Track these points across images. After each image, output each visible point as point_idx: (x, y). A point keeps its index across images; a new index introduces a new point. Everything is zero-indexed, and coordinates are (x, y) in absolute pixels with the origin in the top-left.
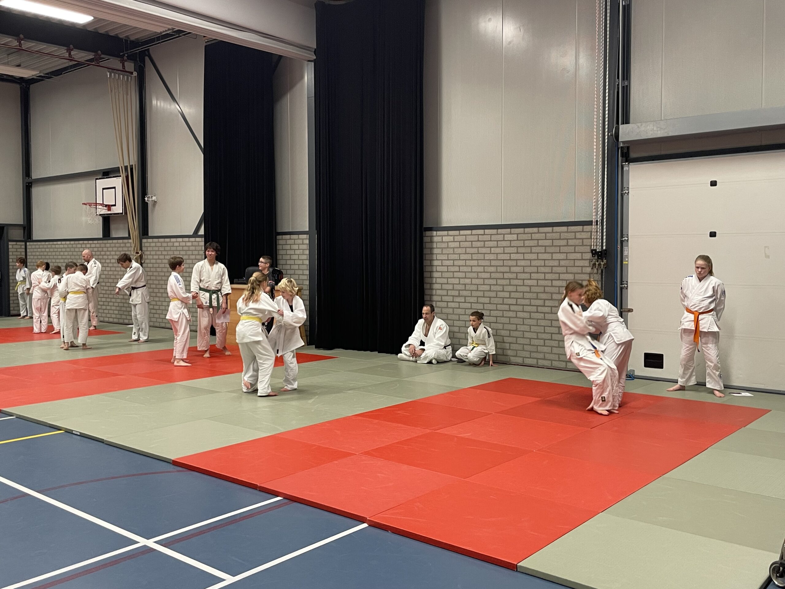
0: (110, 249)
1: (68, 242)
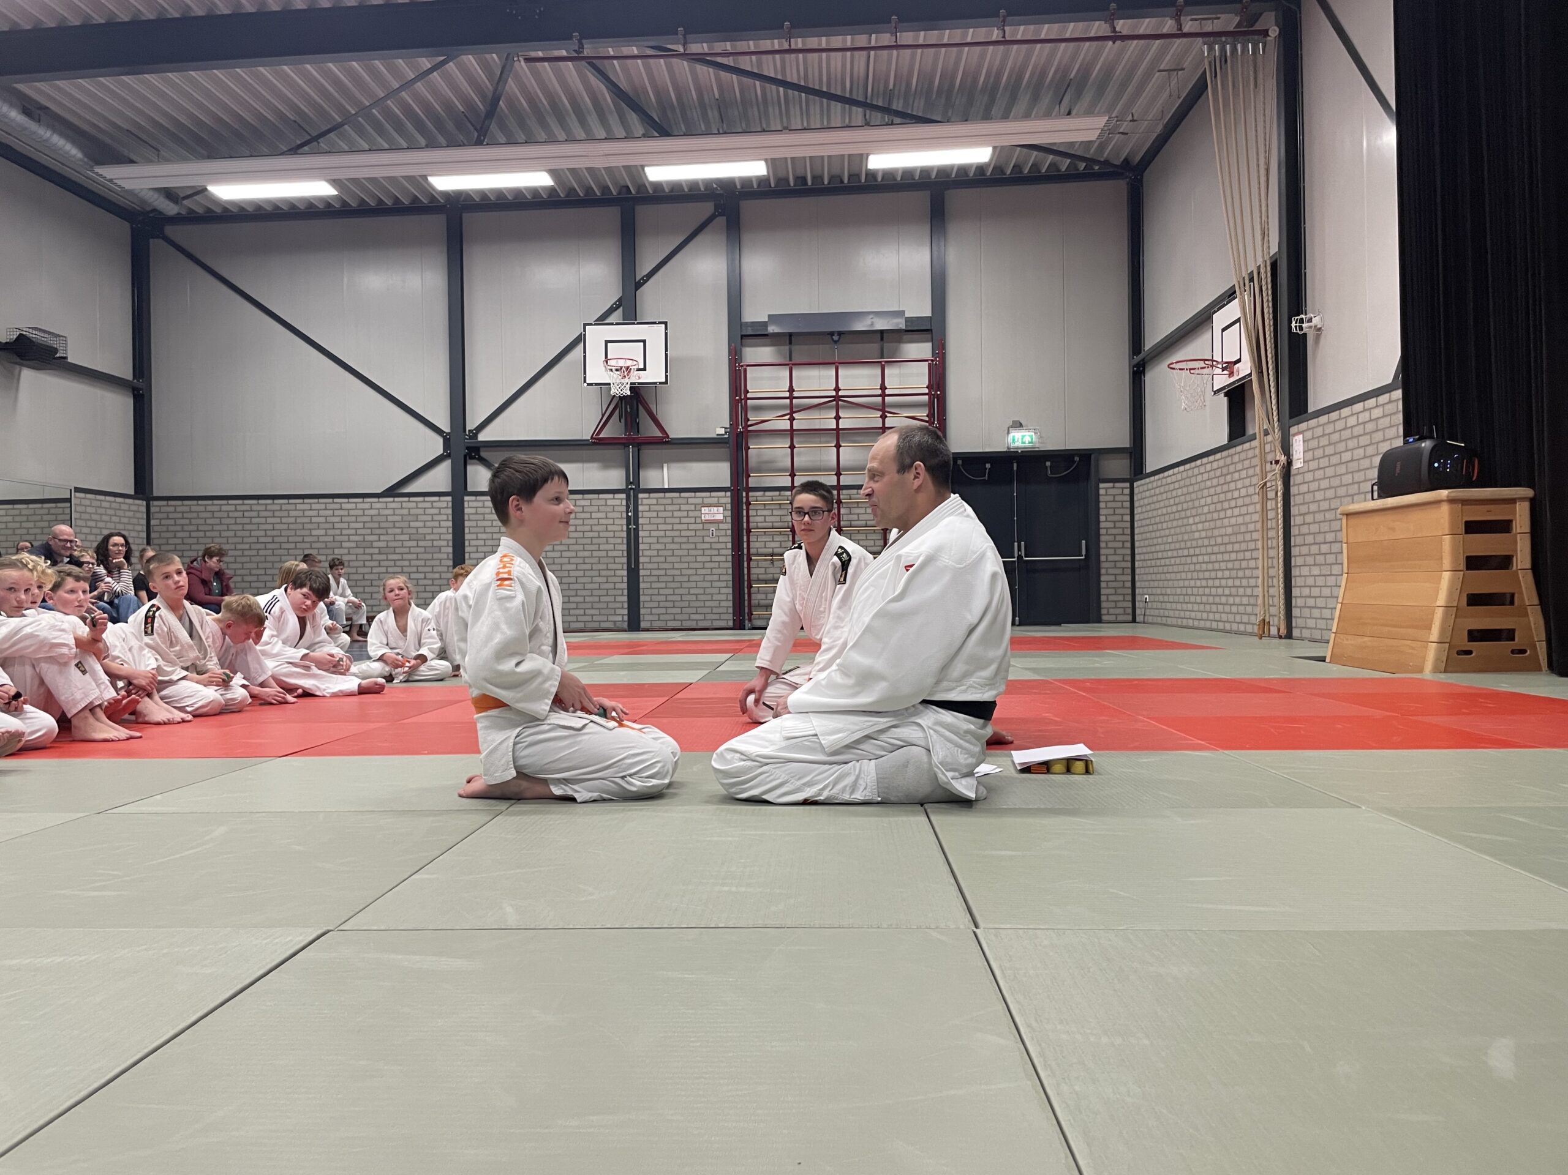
0: (1239, 466)
1: (1181, 468)
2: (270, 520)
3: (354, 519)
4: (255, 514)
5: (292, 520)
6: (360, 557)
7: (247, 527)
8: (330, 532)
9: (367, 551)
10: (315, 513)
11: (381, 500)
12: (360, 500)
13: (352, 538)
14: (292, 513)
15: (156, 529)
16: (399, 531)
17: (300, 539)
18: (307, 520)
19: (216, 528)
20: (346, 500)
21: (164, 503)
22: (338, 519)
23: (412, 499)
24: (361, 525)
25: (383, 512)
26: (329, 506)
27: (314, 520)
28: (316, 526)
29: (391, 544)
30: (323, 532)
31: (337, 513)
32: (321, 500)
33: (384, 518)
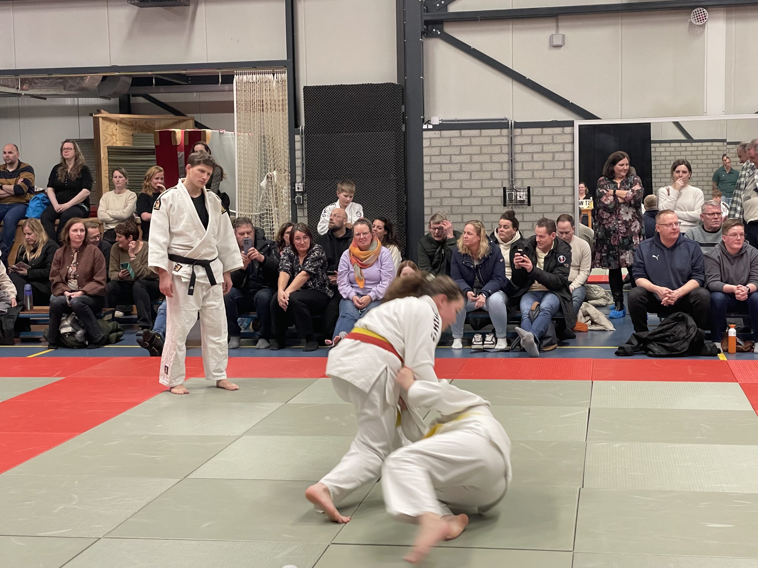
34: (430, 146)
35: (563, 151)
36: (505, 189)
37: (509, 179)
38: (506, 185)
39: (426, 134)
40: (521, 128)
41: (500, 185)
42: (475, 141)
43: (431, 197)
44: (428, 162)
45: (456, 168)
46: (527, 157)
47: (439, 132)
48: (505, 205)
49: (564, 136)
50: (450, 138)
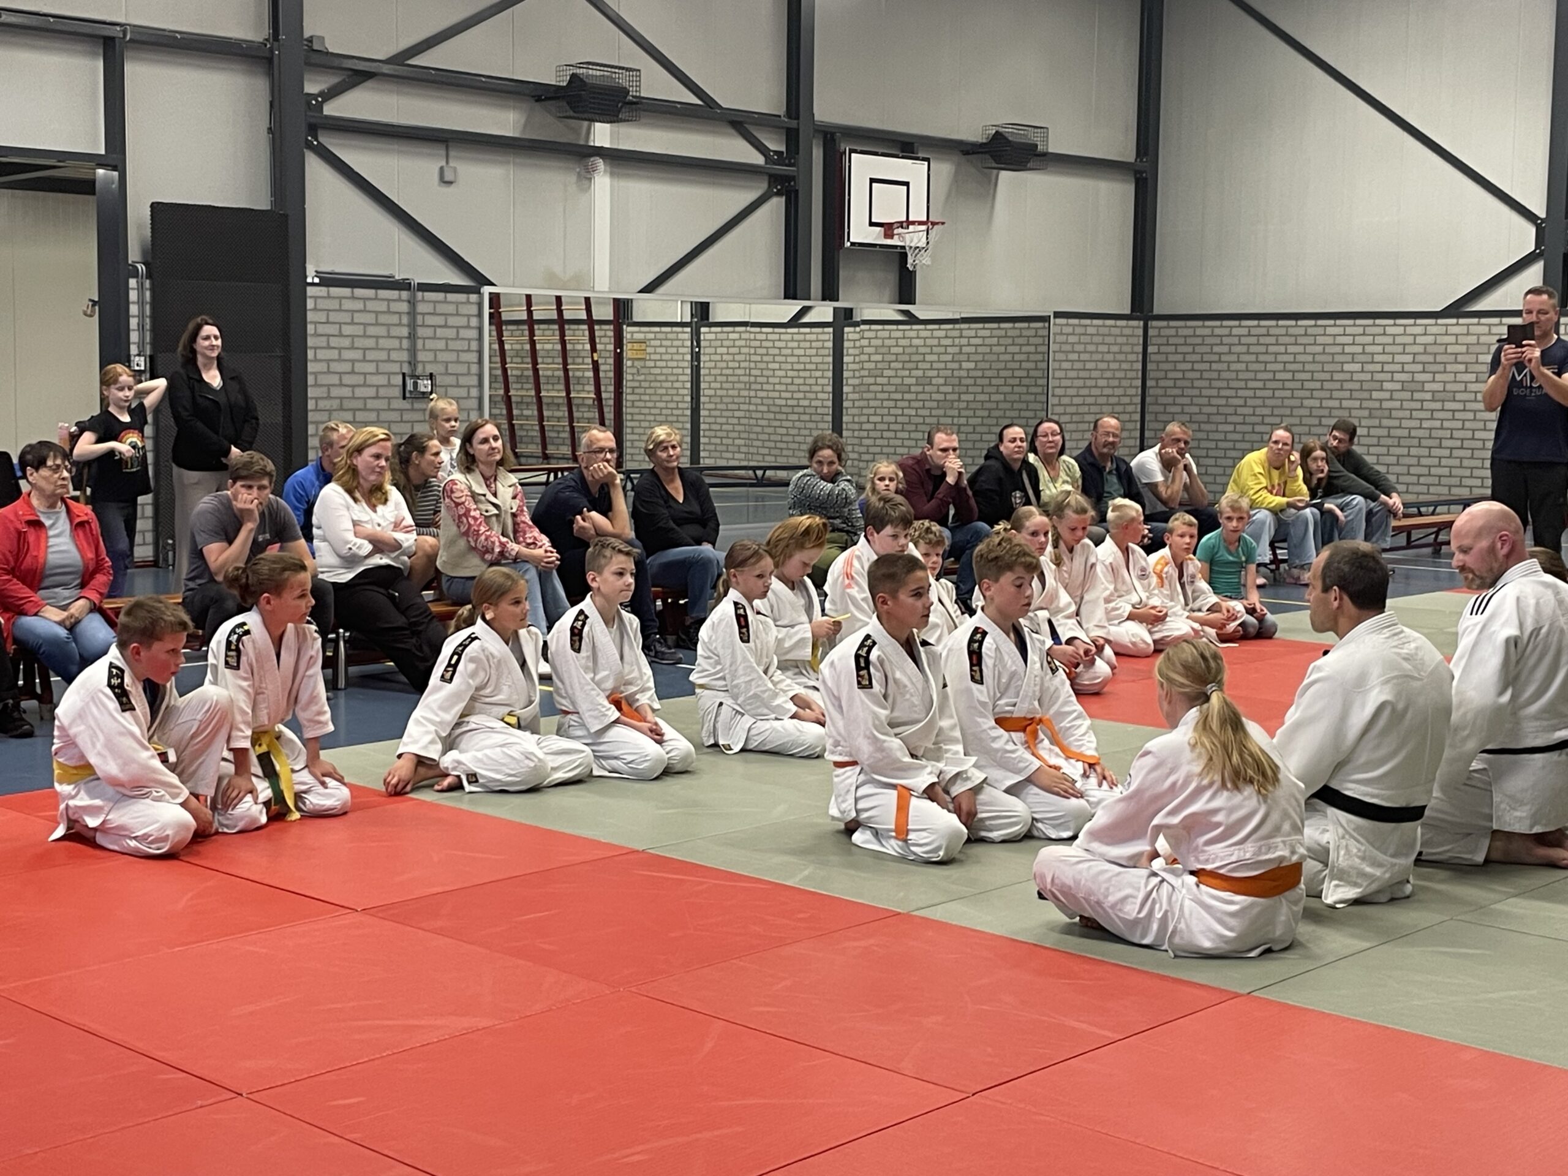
2: (1291, 349)
3: (1400, 349)
4: (1272, 340)
5: (1319, 349)
6: (1406, 405)
7: (1262, 358)
8: (1368, 367)
9: (1417, 396)
10: (1349, 340)
11: (1440, 321)
12: (1411, 321)
13: (1397, 376)
14: (1320, 340)
15: (1153, 358)
16: (1462, 367)
17: (1327, 376)
18: (1338, 349)
19: (1224, 358)
20: (1391, 322)
21: (1164, 323)
22: (1379, 349)
23: (1483, 321)
24: (1409, 358)
25: (1440, 339)
26: (1369, 330)
27: (1347, 349)
28: (1349, 358)
29: (1449, 387)
30: (1358, 367)
31: (1378, 339)
32: (1359, 322)
33: (1442, 349)
34: (315, 309)
35: (468, 327)
36: (404, 375)
37: (410, 363)
38: (406, 369)
39: (310, 291)
40: (424, 291)
41: (398, 370)
42: (371, 305)
43: (316, 385)
44: (313, 332)
45: (346, 342)
46: (429, 332)
47: (324, 289)
48: (404, 398)
49: (469, 306)
50: (341, 298)
